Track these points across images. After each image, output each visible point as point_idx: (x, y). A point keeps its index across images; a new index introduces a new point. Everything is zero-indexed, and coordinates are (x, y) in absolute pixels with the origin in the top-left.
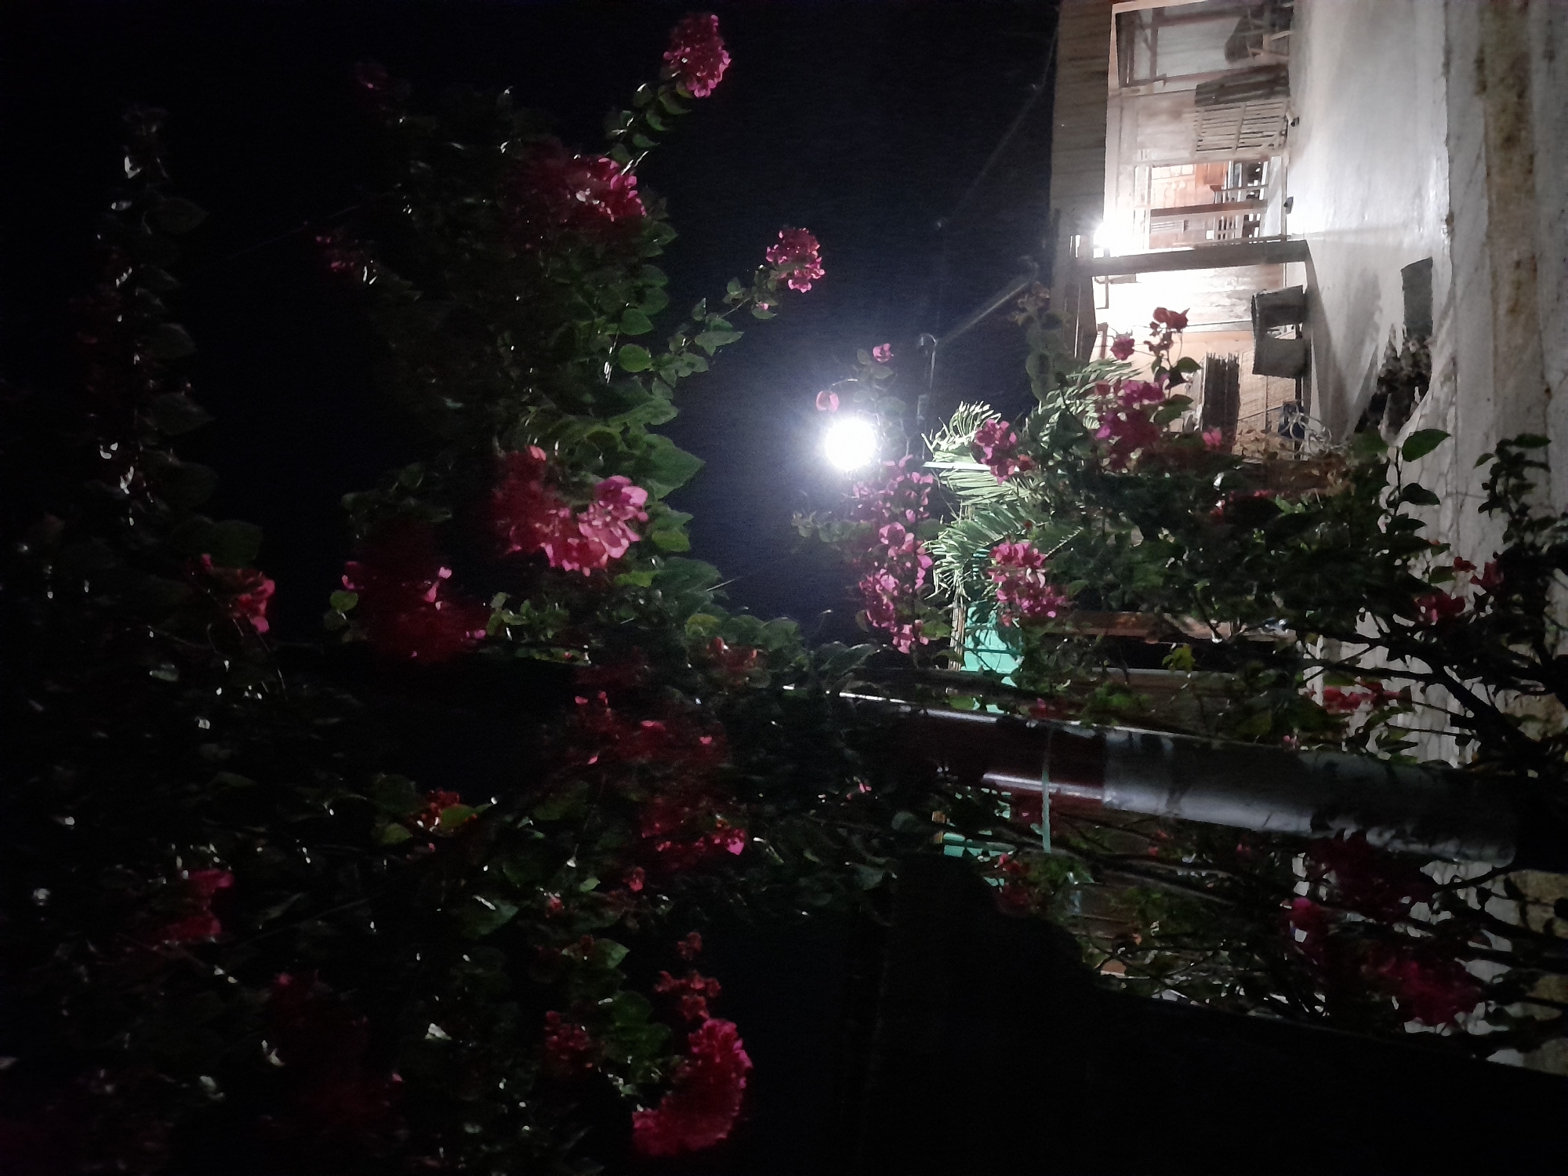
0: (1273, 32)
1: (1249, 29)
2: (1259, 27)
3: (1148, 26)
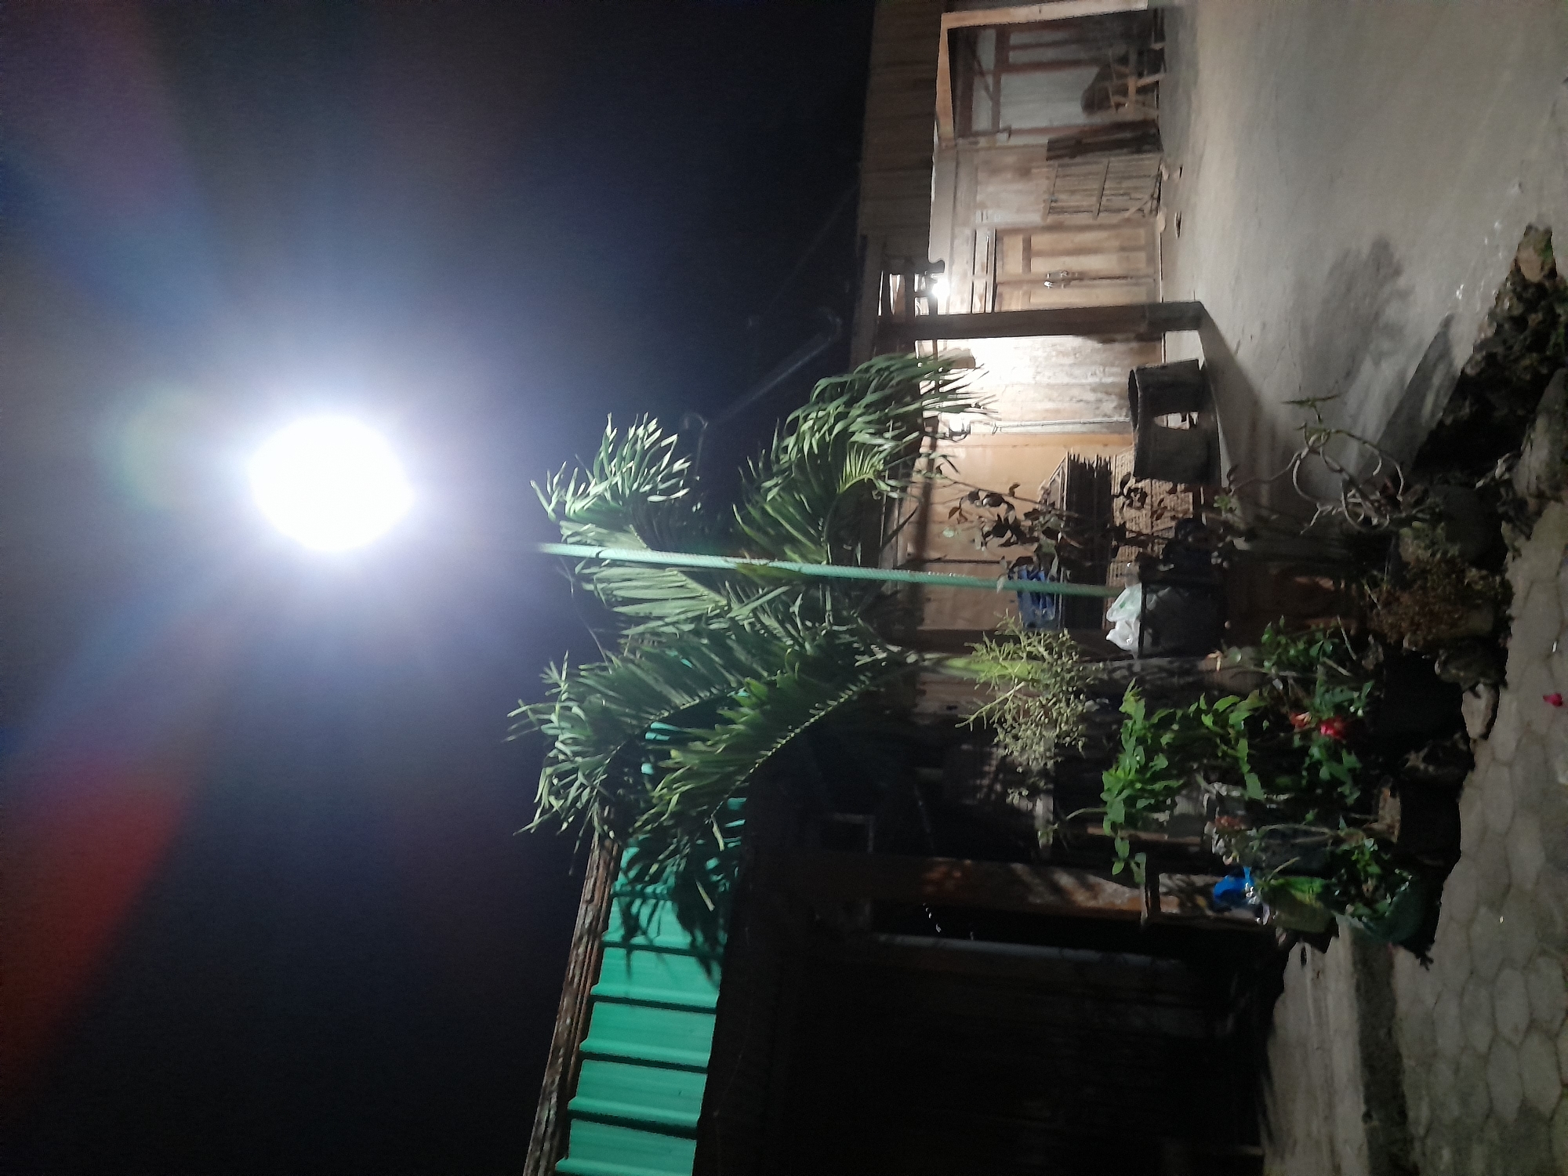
0: (1140, 75)
1: (1111, 77)
2: (1122, 74)
3: (991, 74)
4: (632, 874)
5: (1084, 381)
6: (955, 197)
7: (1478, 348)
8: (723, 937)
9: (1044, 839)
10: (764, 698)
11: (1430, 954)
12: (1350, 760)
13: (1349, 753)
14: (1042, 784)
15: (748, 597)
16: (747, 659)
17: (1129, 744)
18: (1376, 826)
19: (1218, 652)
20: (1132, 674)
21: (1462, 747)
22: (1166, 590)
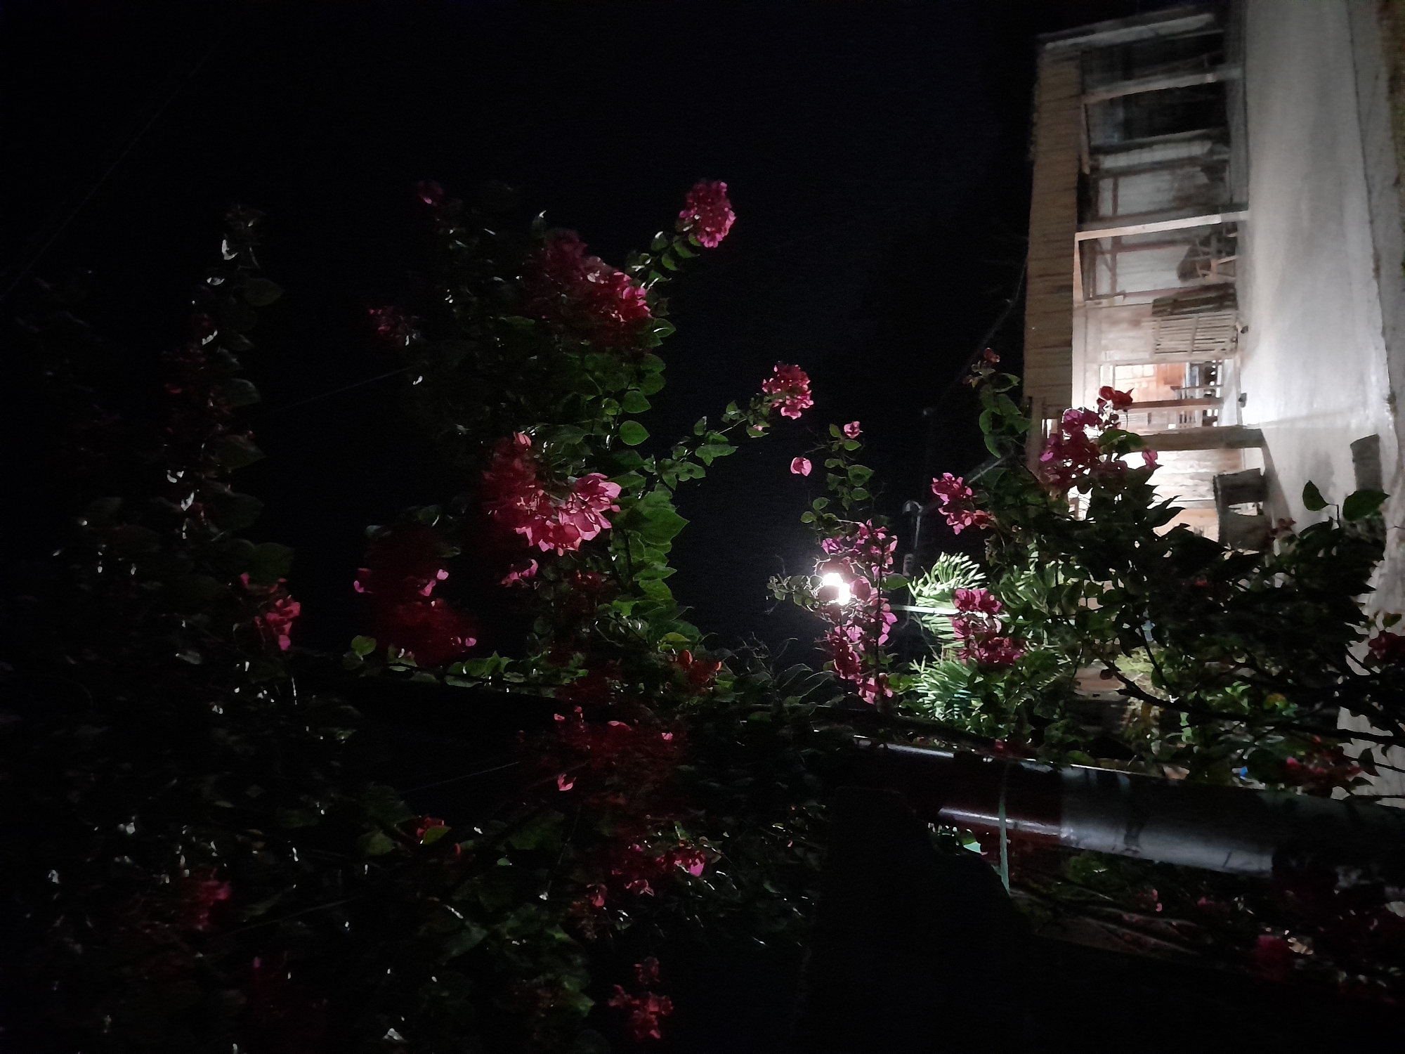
0: (1220, 258)
1: (1198, 255)
2: (1208, 253)
3: (1109, 252)
5: (1185, 471)
6: (1086, 342)
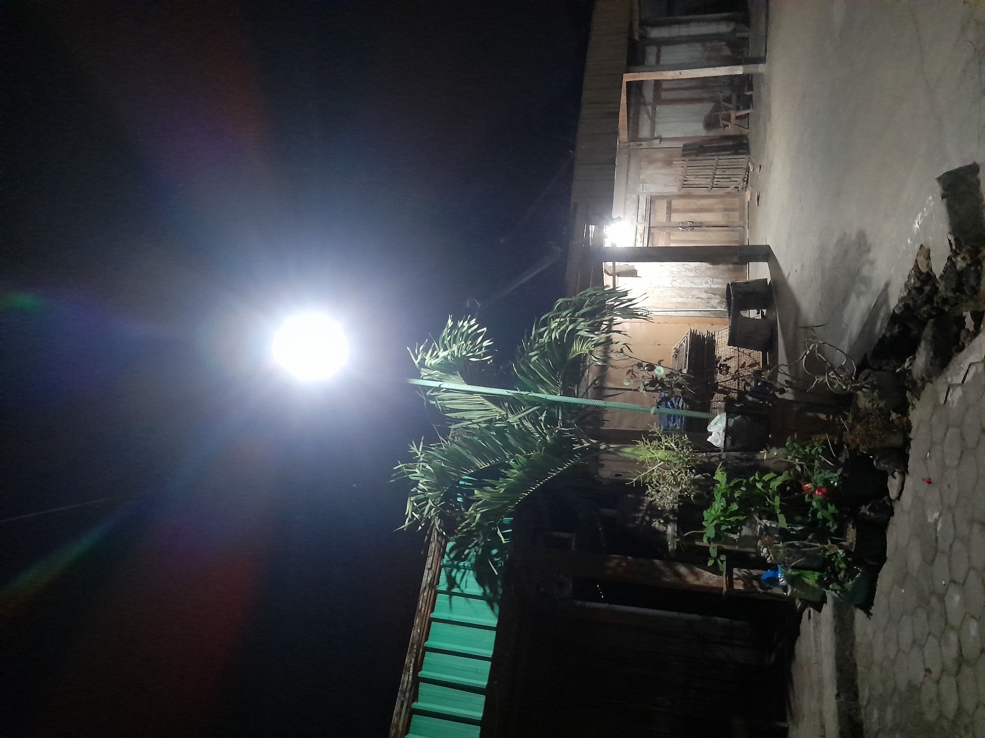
0: (738, 109)
1: (721, 110)
2: (728, 108)
3: (650, 104)
4: (452, 556)
5: (701, 287)
6: (627, 175)
7: (901, 300)
8: (500, 591)
9: (671, 547)
10: (525, 465)
11: (871, 611)
12: (832, 508)
13: (831, 505)
14: (671, 517)
15: (516, 411)
16: (515, 443)
17: (718, 497)
18: (844, 543)
19: (765, 451)
20: (721, 460)
21: (889, 504)
22: (739, 417)
